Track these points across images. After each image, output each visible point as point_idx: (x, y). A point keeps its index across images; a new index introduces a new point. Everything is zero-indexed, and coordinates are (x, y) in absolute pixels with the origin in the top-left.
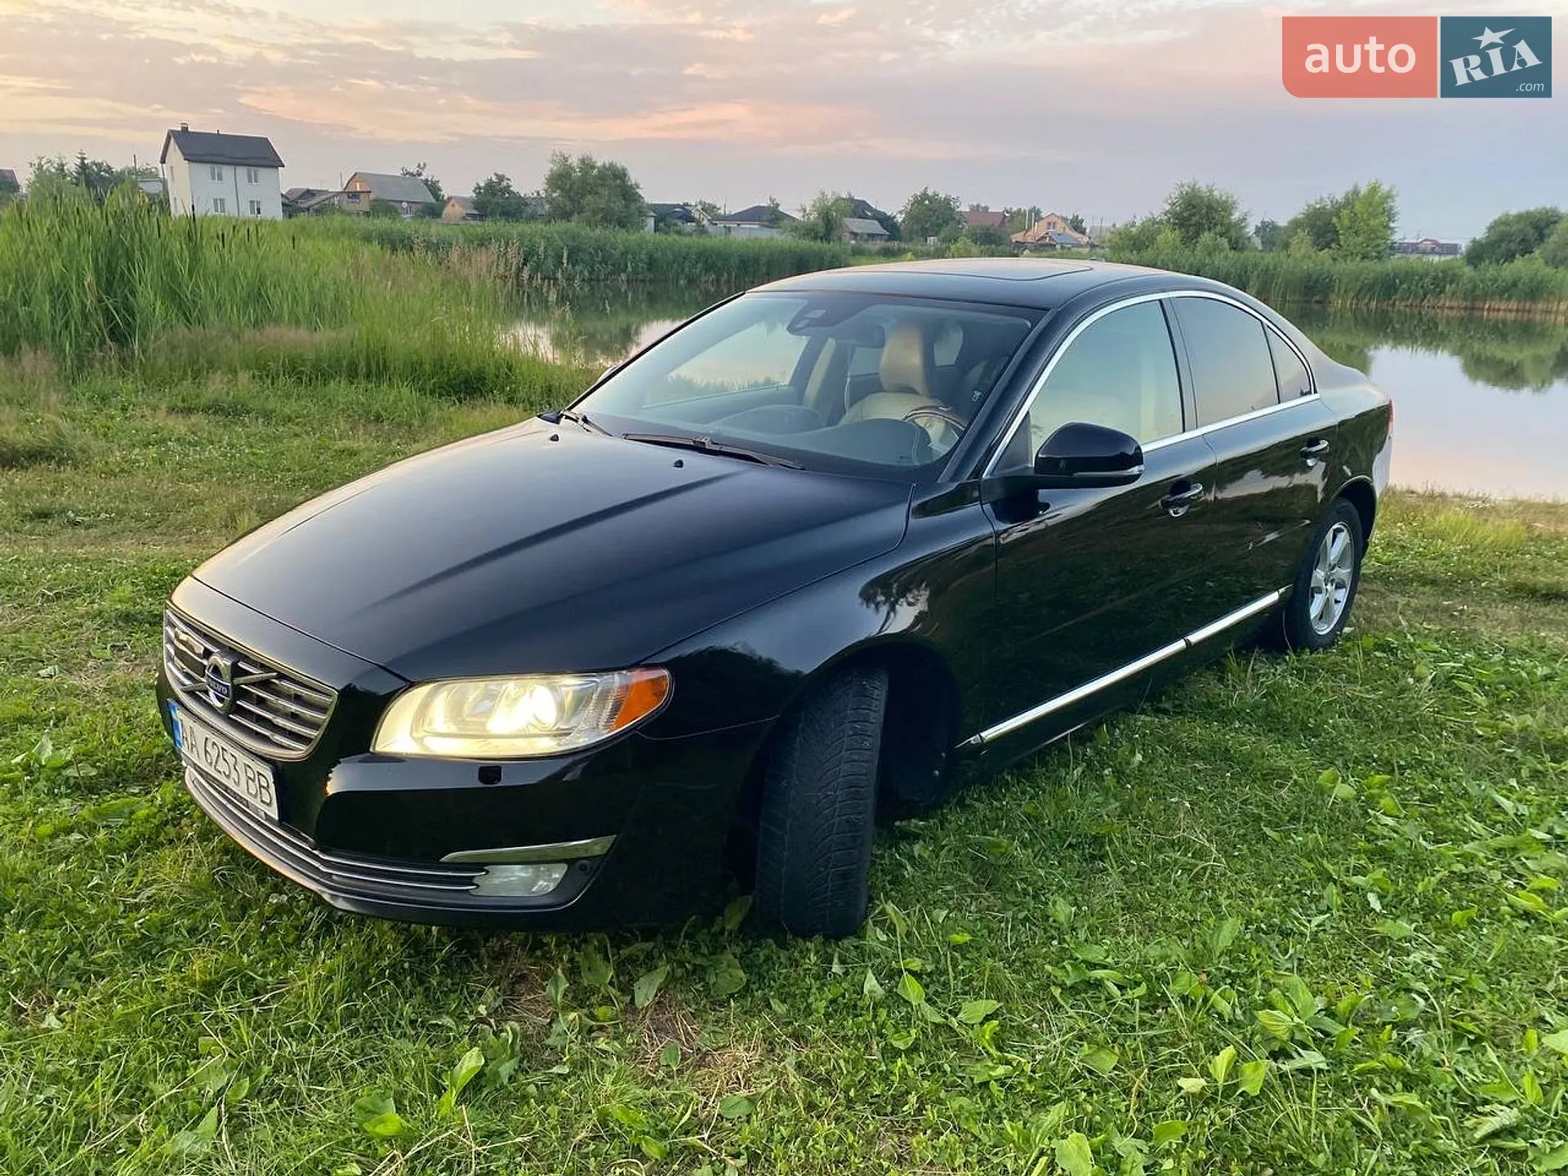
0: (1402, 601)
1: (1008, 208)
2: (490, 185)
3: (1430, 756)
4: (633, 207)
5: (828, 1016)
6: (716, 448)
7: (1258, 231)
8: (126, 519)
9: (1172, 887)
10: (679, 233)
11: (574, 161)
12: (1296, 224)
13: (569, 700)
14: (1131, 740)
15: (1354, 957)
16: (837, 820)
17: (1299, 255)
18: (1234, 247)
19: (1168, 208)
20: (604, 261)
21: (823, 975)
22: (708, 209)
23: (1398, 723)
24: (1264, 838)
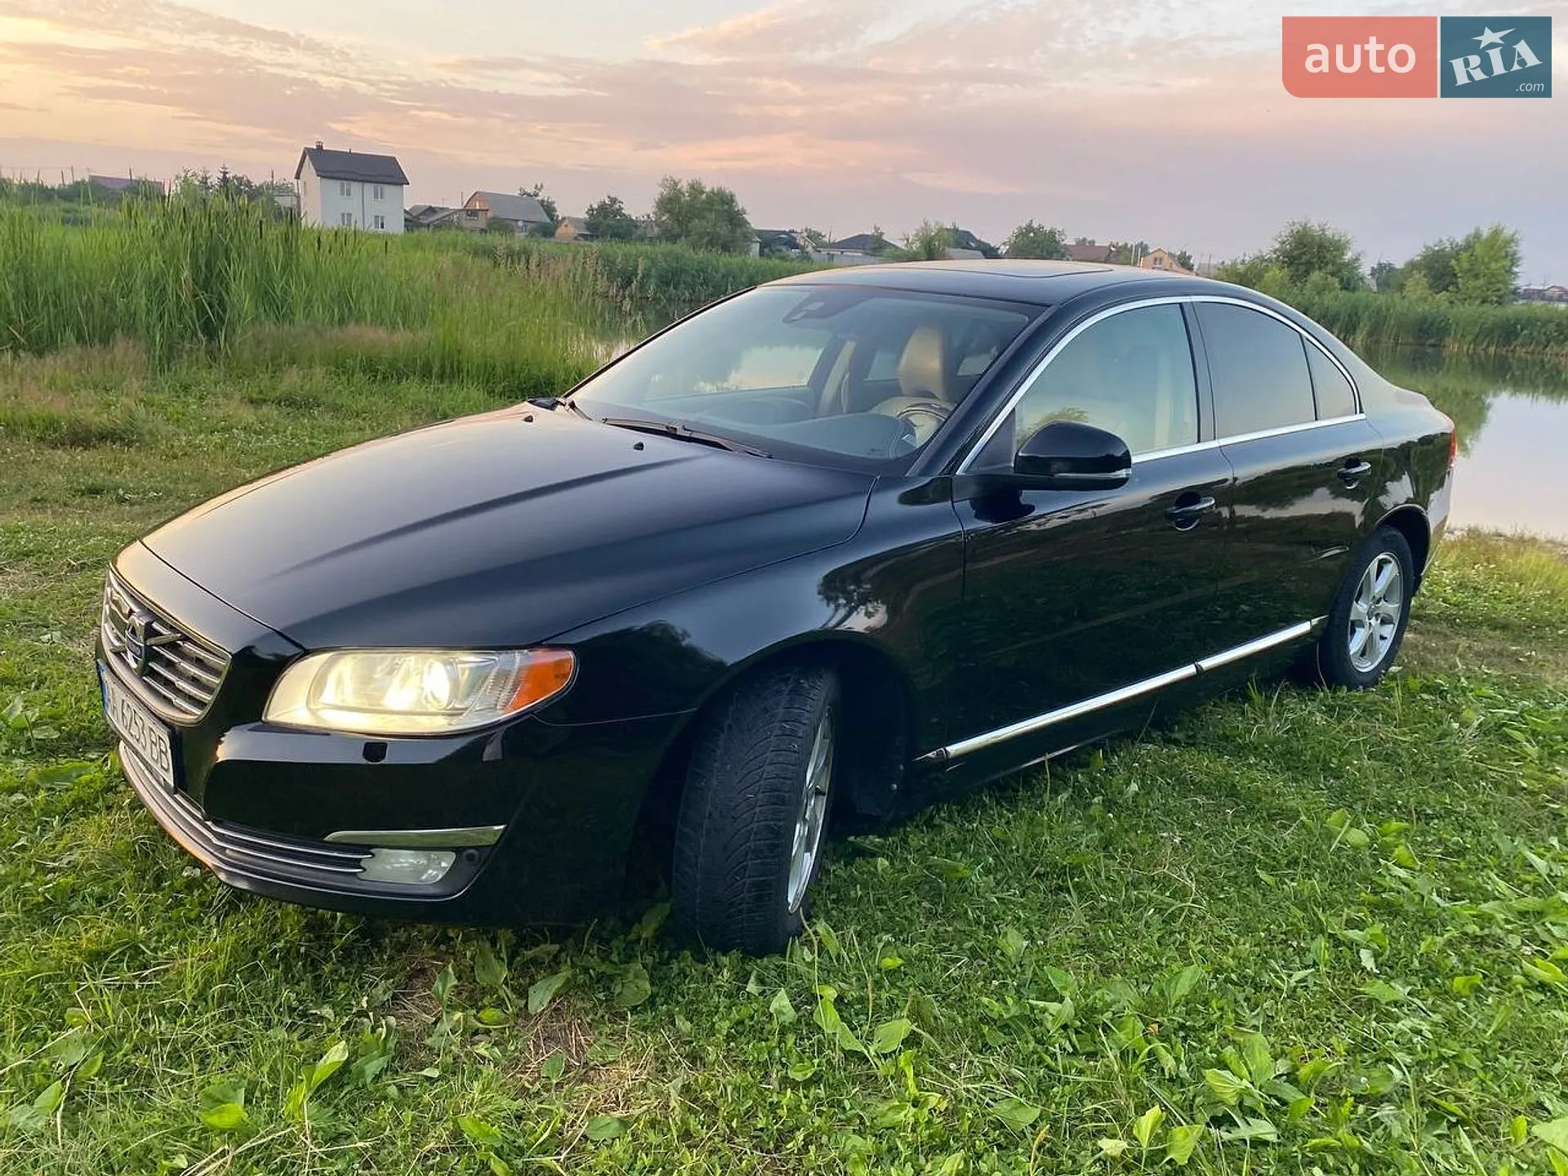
0: (1463, 643)
1: (1114, 243)
2: (603, 208)
3: (1462, 806)
4: (739, 231)
5: (729, 1038)
6: (687, 434)
7: (1373, 272)
8: (172, 499)
9: (1141, 926)
10: (783, 258)
11: (684, 185)
12: (1412, 266)
13: (464, 678)
14: (1129, 768)
15: (1334, 1019)
16: (755, 825)
17: (1414, 297)
18: (1347, 286)
19: (1277, 246)
20: (705, 282)
21: (735, 994)
22: (814, 236)
23: (1433, 769)
24: (1256, 882)
